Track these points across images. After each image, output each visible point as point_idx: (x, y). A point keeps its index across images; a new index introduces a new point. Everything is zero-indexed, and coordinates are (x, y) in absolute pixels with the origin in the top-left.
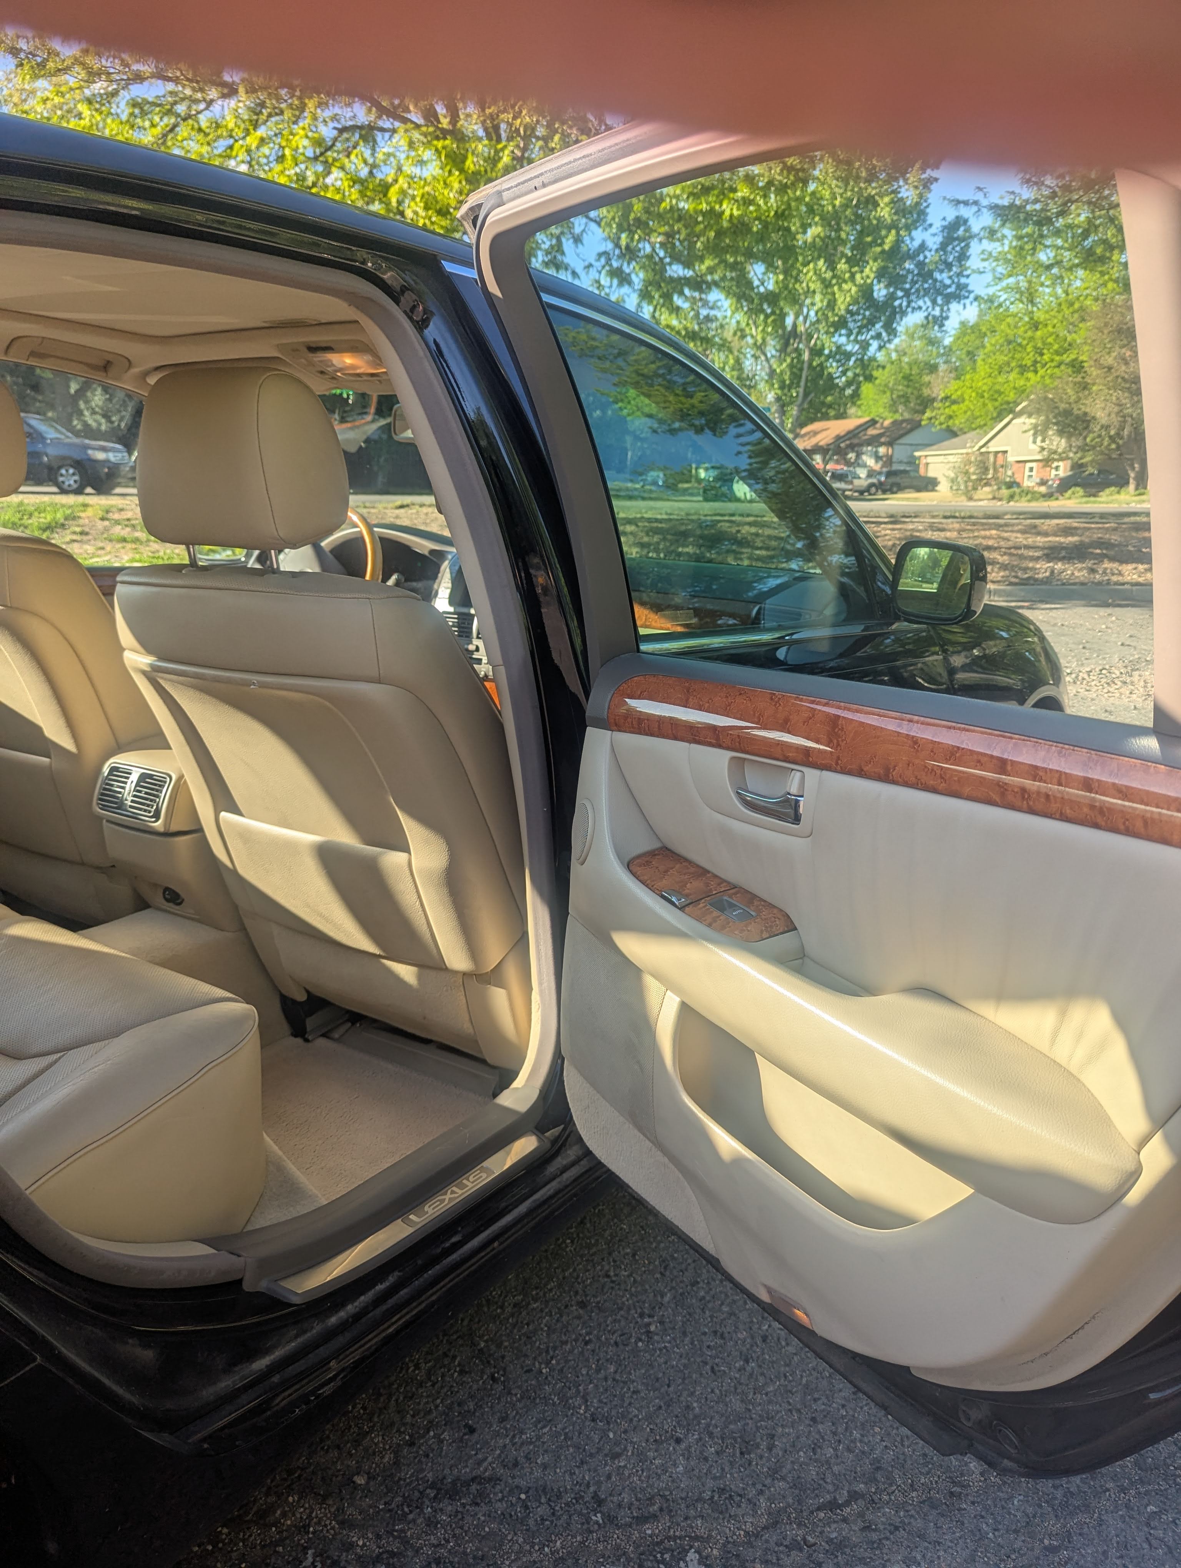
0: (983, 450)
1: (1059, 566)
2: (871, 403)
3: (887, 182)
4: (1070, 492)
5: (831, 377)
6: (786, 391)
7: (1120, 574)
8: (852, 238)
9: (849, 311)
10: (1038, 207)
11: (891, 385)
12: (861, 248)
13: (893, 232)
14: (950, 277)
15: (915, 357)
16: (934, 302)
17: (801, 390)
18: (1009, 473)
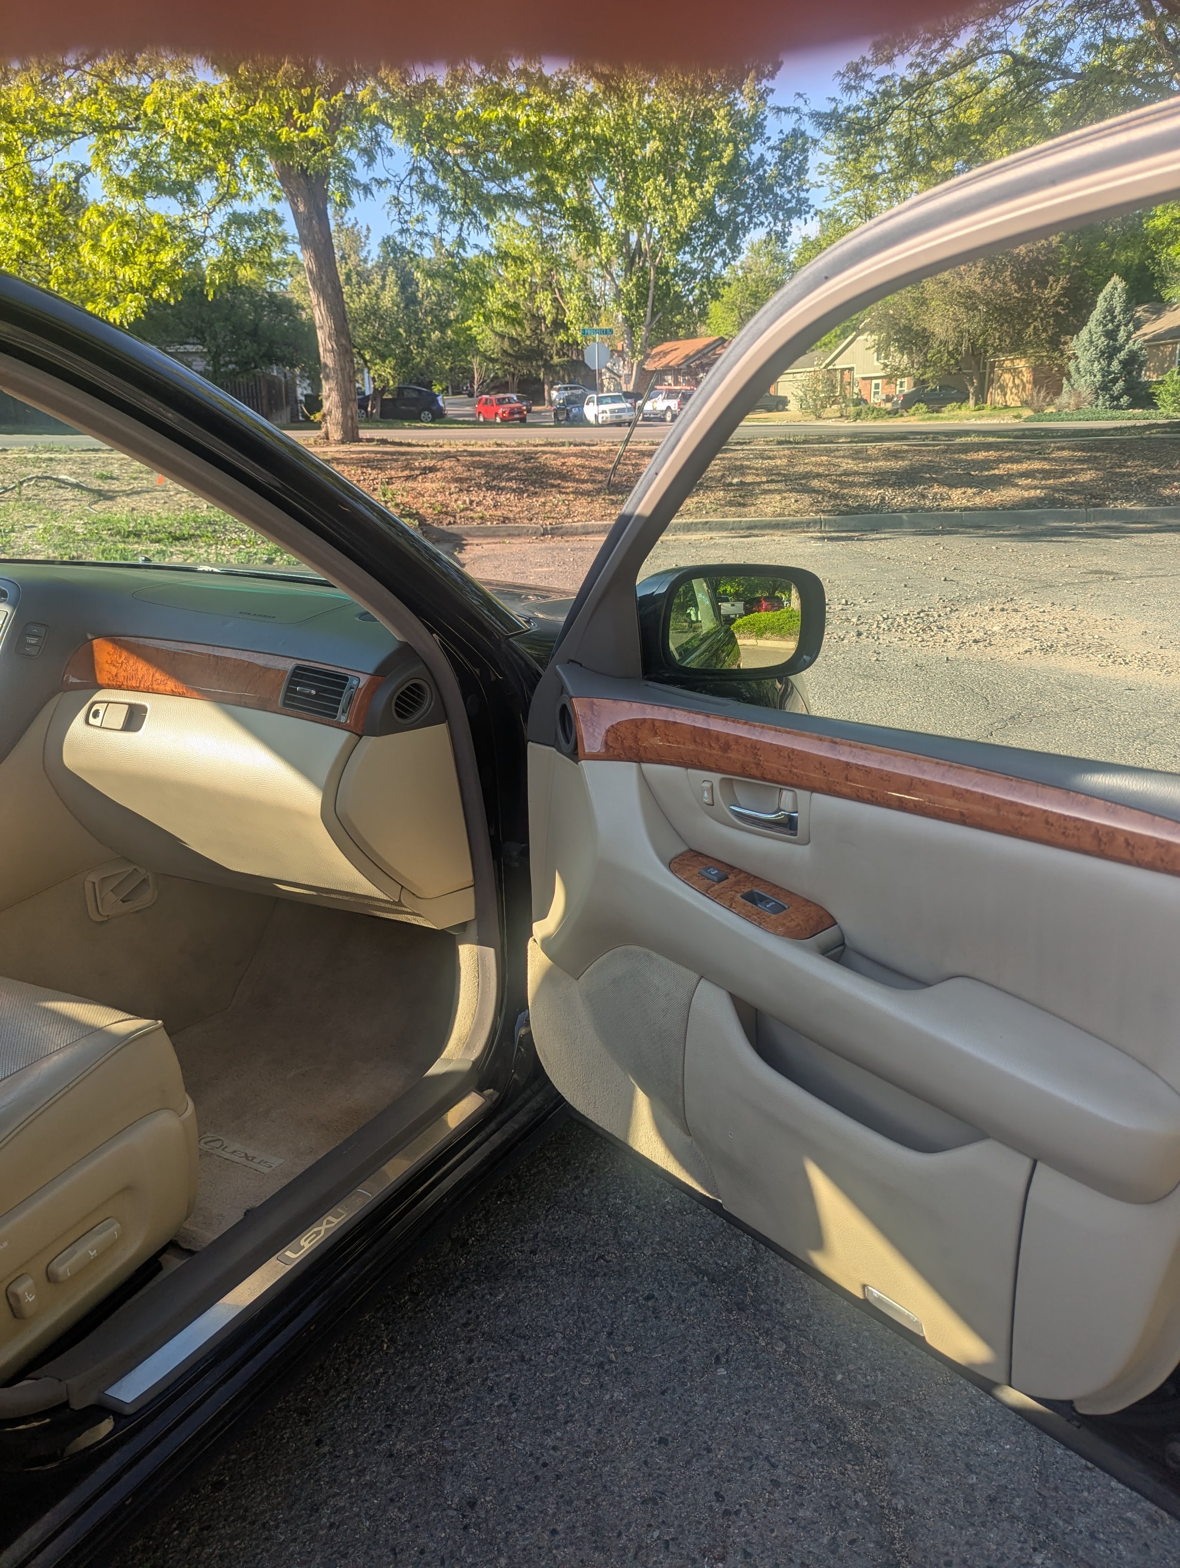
0: (830, 367)
1: (889, 493)
2: (720, 321)
3: (723, 94)
4: (914, 408)
5: (678, 296)
6: (633, 311)
7: (950, 498)
8: (691, 153)
9: (691, 228)
10: (860, 114)
11: (738, 302)
12: (700, 162)
13: (731, 145)
14: (790, 192)
15: (762, 273)
16: (776, 218)
17: (649, 310)
18: (856, 390)
